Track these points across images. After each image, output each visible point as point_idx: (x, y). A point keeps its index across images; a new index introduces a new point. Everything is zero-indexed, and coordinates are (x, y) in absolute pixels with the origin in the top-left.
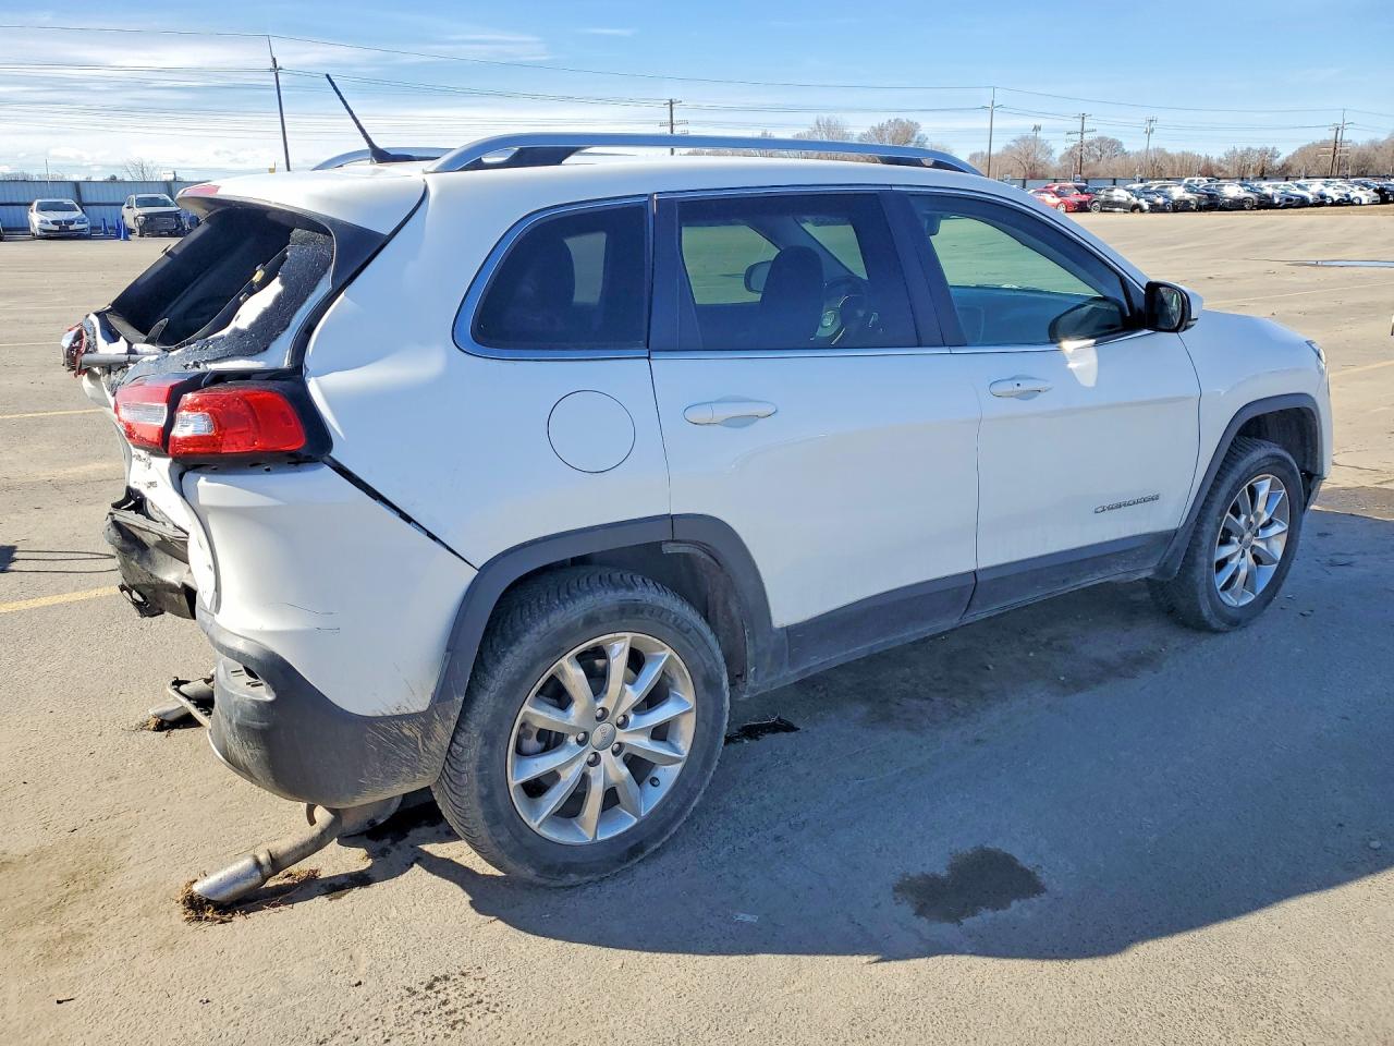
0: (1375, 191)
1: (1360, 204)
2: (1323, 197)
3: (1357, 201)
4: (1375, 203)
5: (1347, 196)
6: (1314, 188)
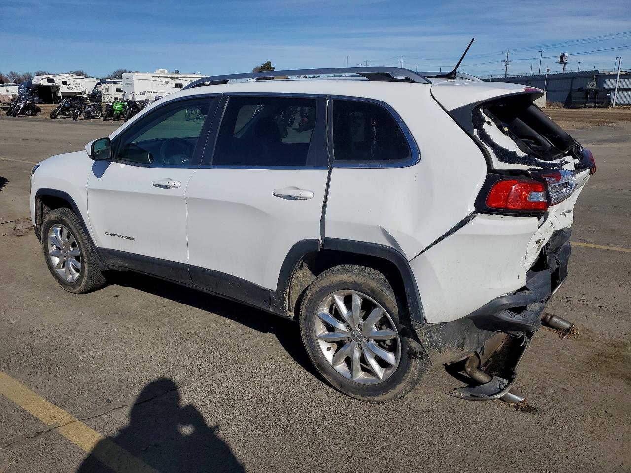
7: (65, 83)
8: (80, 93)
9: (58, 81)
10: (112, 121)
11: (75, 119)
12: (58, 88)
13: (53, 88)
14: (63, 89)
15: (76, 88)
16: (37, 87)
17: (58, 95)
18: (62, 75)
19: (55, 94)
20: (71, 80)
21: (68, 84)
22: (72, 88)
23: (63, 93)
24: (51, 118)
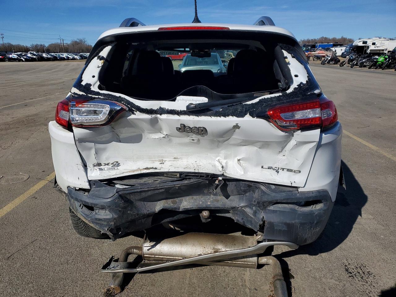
0: (79, 56)
1: (77, 60)
2: (68, 57)
3: (76, 59)
4: (80, 59)
5: (74, 57)
6: (65, 55)
7: (374, 44)
8: (383, 50)
9: (369, 43)
10: (374, 69)
11: (352, 67)
12: (368, 47)
13: (365, 47)
14: (372, 47)
15: (381, 47)
16: (355, 47)
17: (367, 52)
18: (374, 38)
19: (366, 51)
20: (378, 42)
21: (376, 44)
22: (378, 47)
23: (371, 50)
24: (340, 66)
